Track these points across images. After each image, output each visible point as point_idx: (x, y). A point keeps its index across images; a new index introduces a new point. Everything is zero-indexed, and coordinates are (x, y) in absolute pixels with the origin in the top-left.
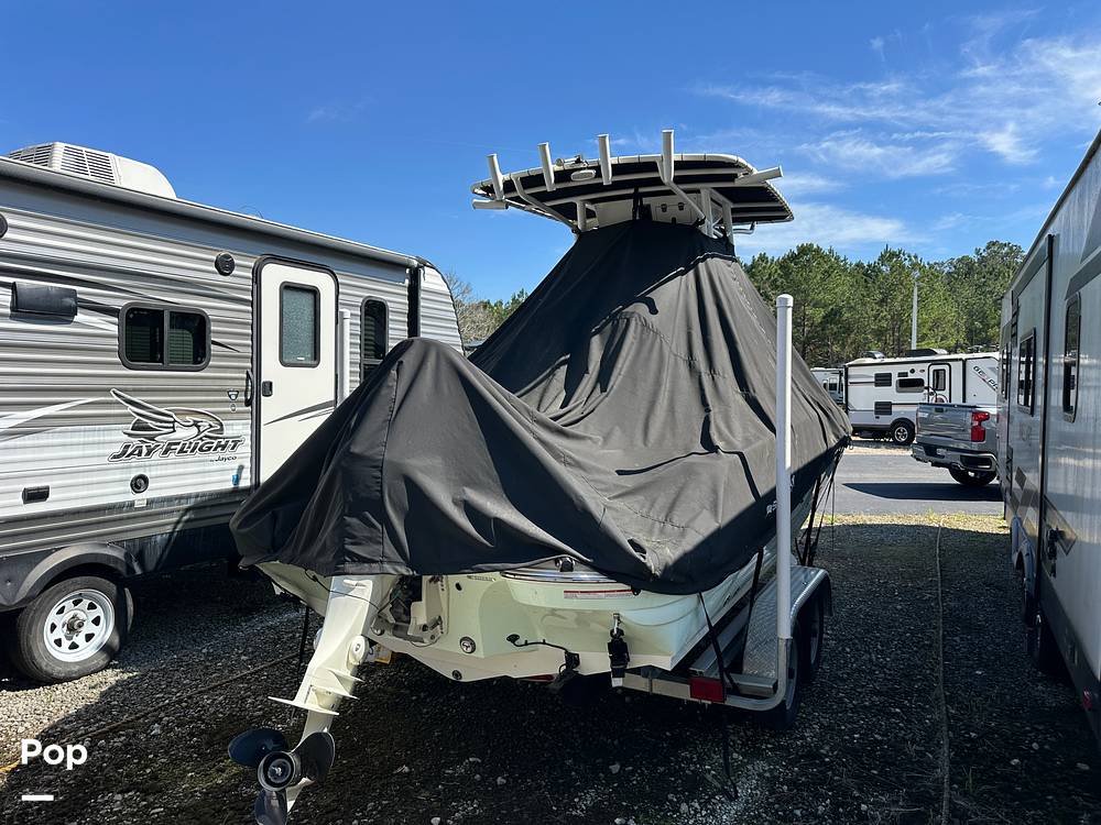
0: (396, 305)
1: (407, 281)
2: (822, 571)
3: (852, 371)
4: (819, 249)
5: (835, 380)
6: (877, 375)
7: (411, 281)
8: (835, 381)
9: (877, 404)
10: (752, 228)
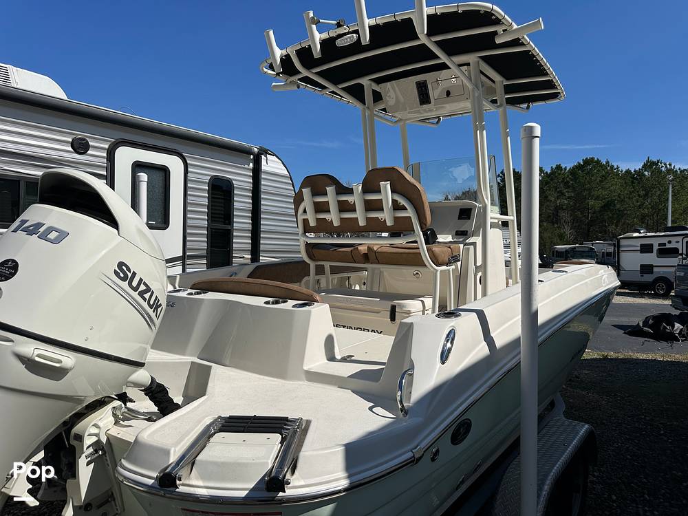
0: (240, 183)
1: (251, 165)
2: (587, 426)
3: (623, 242)
4: (598, 161)
5: (611, 249)
6: (642, 245)
7: (254, 165)
8: (610, 251)
9: (641, 266)
10: (528, 107)
